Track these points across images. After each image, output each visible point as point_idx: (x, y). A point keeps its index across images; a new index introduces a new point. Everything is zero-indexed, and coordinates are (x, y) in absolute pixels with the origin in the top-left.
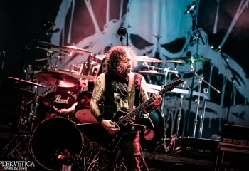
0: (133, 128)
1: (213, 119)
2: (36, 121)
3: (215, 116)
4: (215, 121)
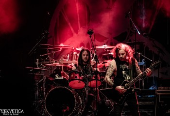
0: (133, 90)
2: (46, 92)
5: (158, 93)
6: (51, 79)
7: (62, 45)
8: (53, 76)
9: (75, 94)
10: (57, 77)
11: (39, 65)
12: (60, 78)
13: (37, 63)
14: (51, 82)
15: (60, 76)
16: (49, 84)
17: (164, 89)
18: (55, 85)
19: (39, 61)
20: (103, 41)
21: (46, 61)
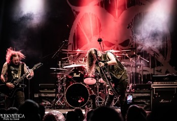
1: (147, 75)
2: (66, 87)
3: (148, 73)
4: (148, 75)
5: (153, 87)
6: (70, 77)
7: (78, 50)
8: (72, 74)
9: (89, 89)
10: (75, 75)
11: (61, 66)
12: (77, 76)
13: (60, 64)
14: (70, 79)
15: (77, 74)
16: (68, 81)
17: (158, 84)
18: (73, 82)
19: (61, 63)
20: (111, 47)
21: (67, 63)
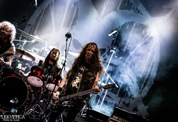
7: (37, 37)
9: (30, 90)
10: (20, 66)
15: (23, 66)
17: (118, 119)
